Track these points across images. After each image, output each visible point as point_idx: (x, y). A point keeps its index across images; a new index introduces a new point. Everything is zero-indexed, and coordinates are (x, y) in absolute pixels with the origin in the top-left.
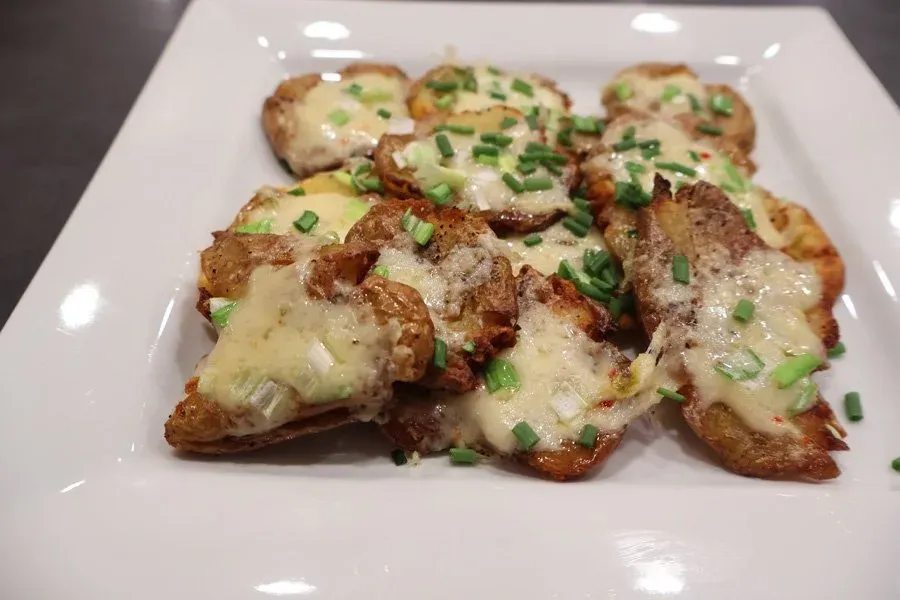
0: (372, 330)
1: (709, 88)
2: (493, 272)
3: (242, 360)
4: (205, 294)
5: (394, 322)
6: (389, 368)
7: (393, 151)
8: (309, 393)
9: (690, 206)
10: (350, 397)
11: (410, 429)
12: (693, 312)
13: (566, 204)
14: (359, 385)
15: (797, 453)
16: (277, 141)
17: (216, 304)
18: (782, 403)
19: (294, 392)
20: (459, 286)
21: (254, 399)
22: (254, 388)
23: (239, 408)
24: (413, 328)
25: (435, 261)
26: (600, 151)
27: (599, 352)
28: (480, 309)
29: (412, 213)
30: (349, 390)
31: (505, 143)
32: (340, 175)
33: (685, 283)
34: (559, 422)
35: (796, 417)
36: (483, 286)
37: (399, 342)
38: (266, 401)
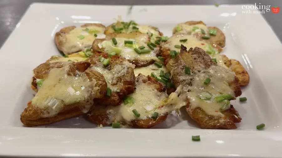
0: (87, 83)
1: (209, 28)
2: (127, 71)
3: (46, 93)
4: (34, 79)
5: (94, 80)
6: (92, 94)
7: (98, 43)
8: (68, 101)
9: (192, 54)
10: (80, 101)
11: (99, 117)
12: (191, 82)
13: (155, 58)
15: (222, 121)
17: (38, 80)
18: (218, 107)
19: (62, 101)
20: (116, 75)
21: (49, 104)
22: (50, 101)
23: (45, 107)
24: (100, 82)
25: (109, 70)
27: (161, 95)
28: (122, 81)
29: (103, 57)
30: (79, 99)
32: (81, 53)
33: (189, 74)
34: (146, 112)
35: (223, 112)
36: (124, 75)
37: (96, 86)
38: (53, 105)
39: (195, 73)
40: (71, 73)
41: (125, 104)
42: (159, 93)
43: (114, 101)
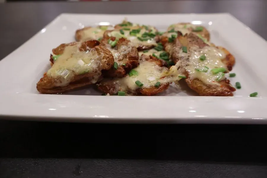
2: (132, 50)
3: (59, 66)
4: (52, 55)
5: (102, 53)
6: (100, 65)
7: (108, 33)
8: (77, 71)
9: (187, 38)
10: (89, 72)
12: (188, 58)
13: (155, 44)
14: (91, 69)
15: (219, 89)
19: (73, 71)
21: (62, 74)
22: (63, 72)
23: (58, 77)
24: (108, 56)
25: (116, 50)
27: (162, 69)
28: (128, 57)
29: (111, 40)
30: (88, 70)
31: (139, 31)
33: (186, 52)
34: (149, 82)
35: (220, 82)
36: (129, 53)
37: (103, 59)
38: (66, 74)
39: (191, 52)
40: (82, 49)
41: (130, 76)
42: (160, 68)
43: (120, 73)
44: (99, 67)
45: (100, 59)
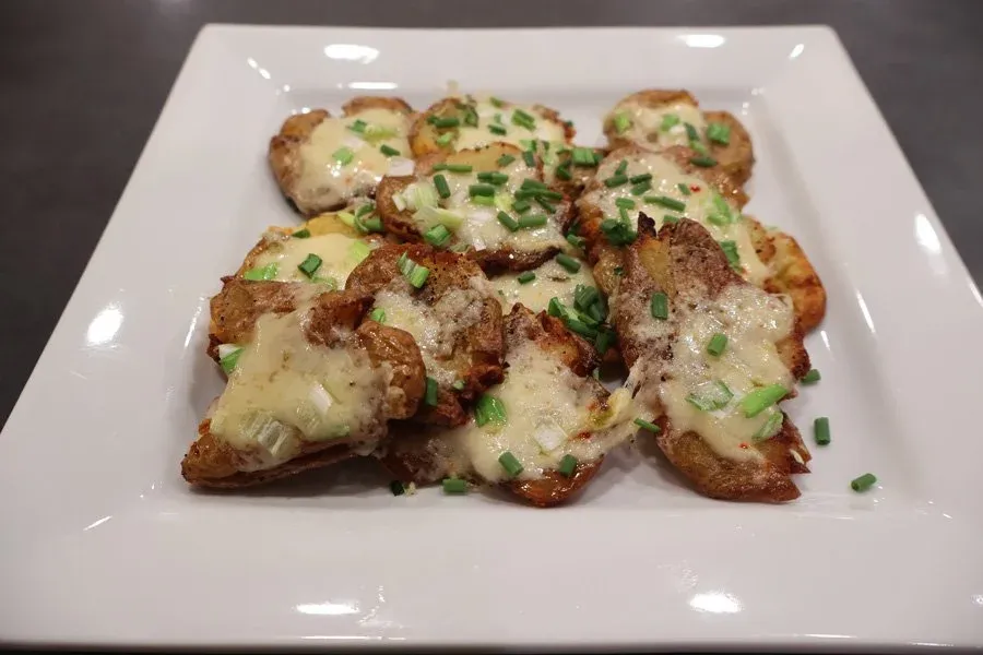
0: (366, 373)
1: (707, 116)
2: (483, 313)
3: (249, 402)
4: (215, 341)
5: (386, 365)
6: (383, 408)
7: (393, 193)
8: (312, 431)
9: (671, 244)
10: (347, 435)
11: (406, 463)
12: (670, 347)
13: (558, 240)
14: (356, 425)
15: (759, 477)
16: (283, 179)
17: (225, 350)
18: (749, 430)
19: (297, 431)
20: (451, 326)
21: (261, 438)
22: (262, 428)
23: (248, 446)
24: (404, 369)
25: (430, 303)
26: (594, 187)
27: (582, 386)
28: (469, 349)
29: (409, 256)
30: (347, 428)
31: (500, 182)
32: (344, 215)
33: (664, 319)
34: (541, 453)
35: (761, 443)
36: (473, 327)
37: (393, 384)
38: (272, 440)
39: (681, 314)
40: (316, 334)
41: (480, 425)
42: (578, 380)
44: (378, 413)
45: (380, 385)
